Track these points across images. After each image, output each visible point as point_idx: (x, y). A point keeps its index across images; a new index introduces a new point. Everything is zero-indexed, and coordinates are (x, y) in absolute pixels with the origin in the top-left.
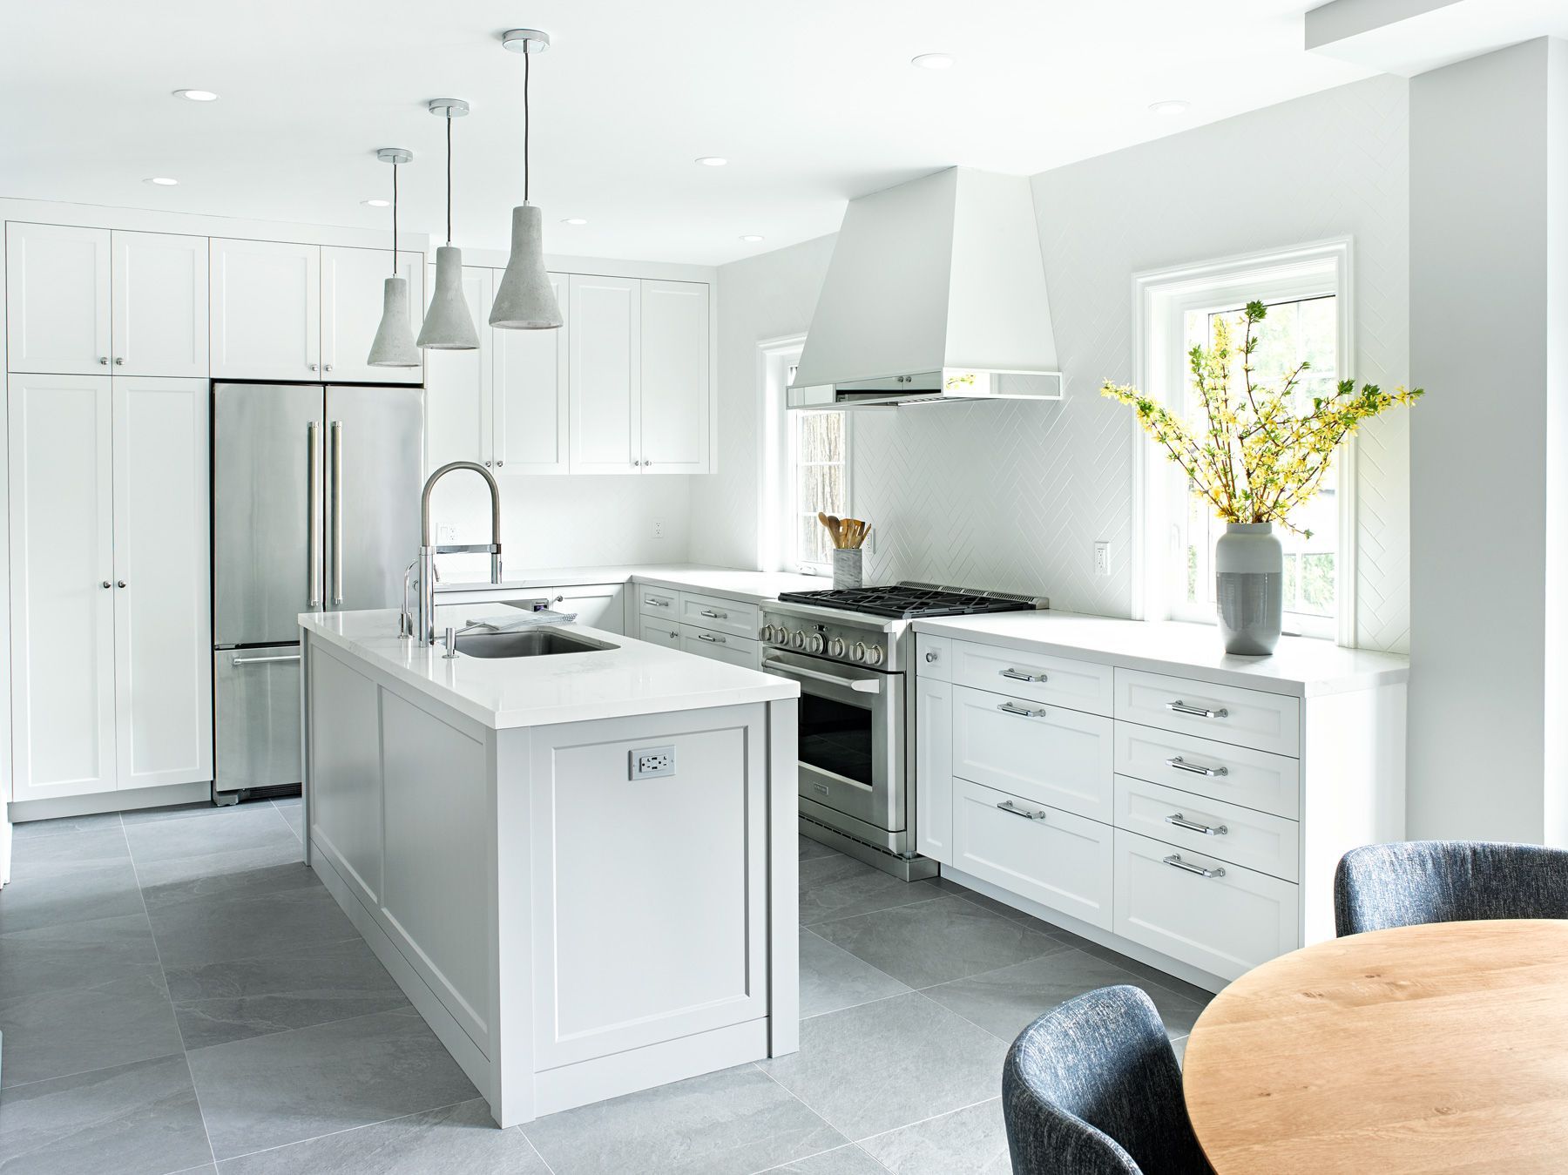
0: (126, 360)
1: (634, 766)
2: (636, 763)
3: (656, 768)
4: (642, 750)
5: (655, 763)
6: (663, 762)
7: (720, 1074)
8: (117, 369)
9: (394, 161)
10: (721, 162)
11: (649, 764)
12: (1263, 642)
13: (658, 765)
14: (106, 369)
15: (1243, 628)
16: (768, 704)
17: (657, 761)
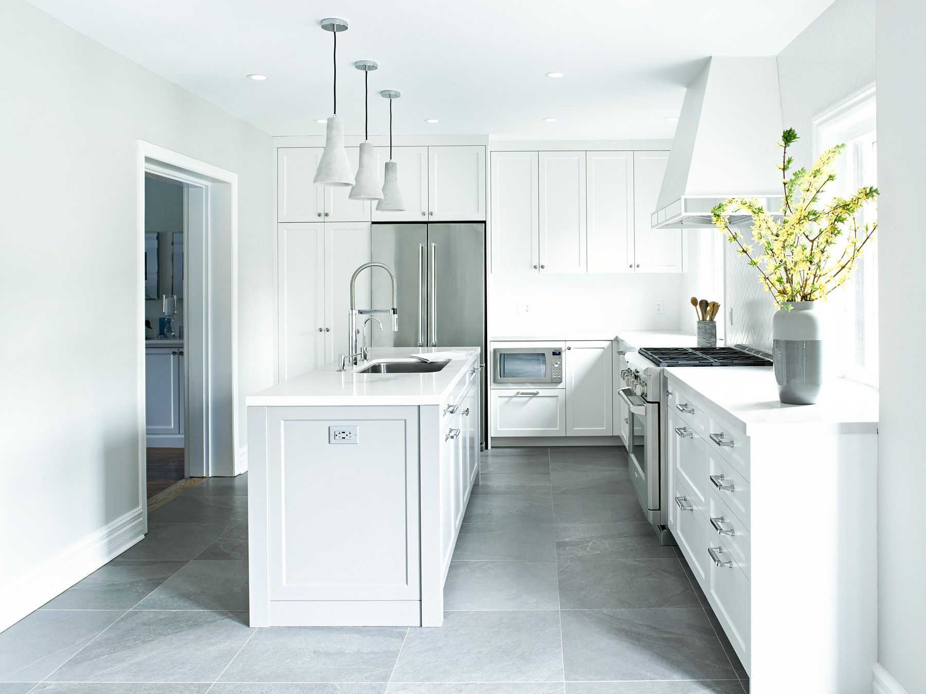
0: (331, 213)
1: (332, 436)
2: (332, 434)
3: (344, 438)
4: (337, 427)
5: (344, 435)
6: (349, 435)
7: (384, 628)
8: (327, 219)
9: (390, 97)
10: (559, 75)
11: (340, 435)
12: (803, 395)
13: (345, 436)
14: (321, 219)
15: (787, 383)
16: (419, 406)
17: (345, 434)
